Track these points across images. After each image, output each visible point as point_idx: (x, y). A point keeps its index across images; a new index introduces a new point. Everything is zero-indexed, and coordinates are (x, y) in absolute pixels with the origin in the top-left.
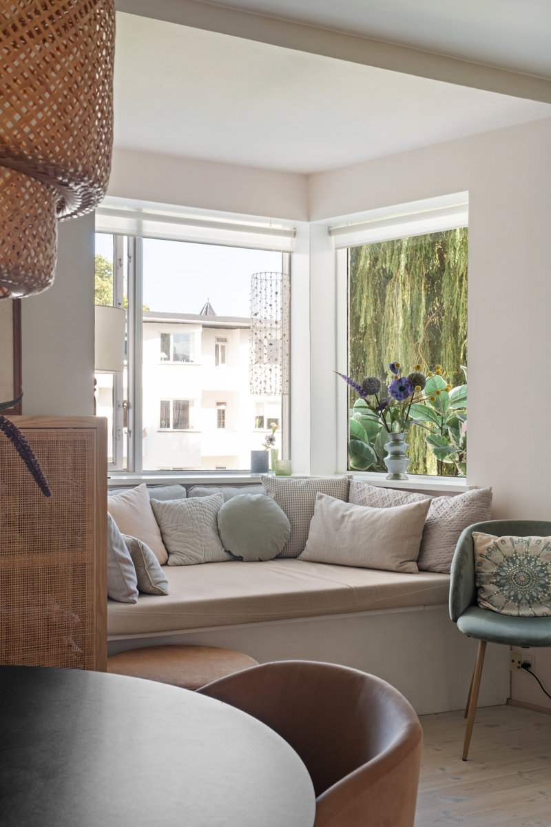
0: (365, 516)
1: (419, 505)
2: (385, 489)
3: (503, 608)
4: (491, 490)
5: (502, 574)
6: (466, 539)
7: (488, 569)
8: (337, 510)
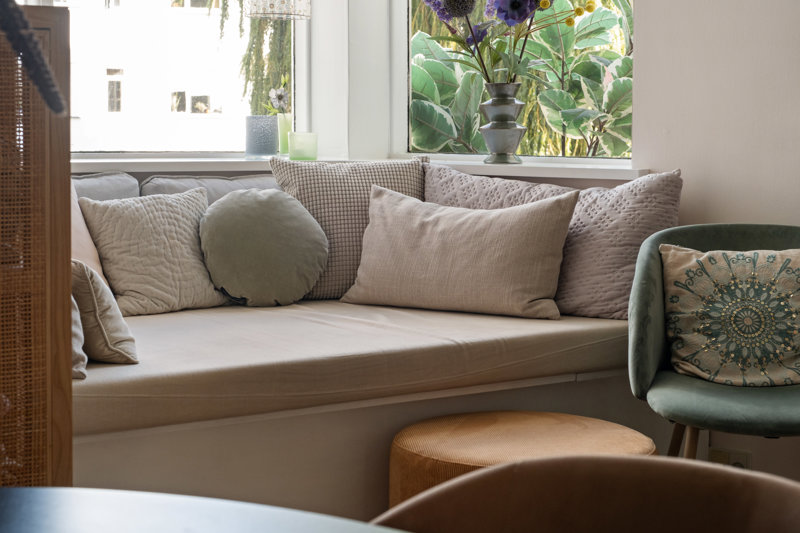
0: (463, 223)
1: (558, 202)
2: (490, 179)
3: (716, 374)
4: (679, 174)
5: (713, 314)
6: (651, 256)
7: (689, 307)
8: (410, 213)
